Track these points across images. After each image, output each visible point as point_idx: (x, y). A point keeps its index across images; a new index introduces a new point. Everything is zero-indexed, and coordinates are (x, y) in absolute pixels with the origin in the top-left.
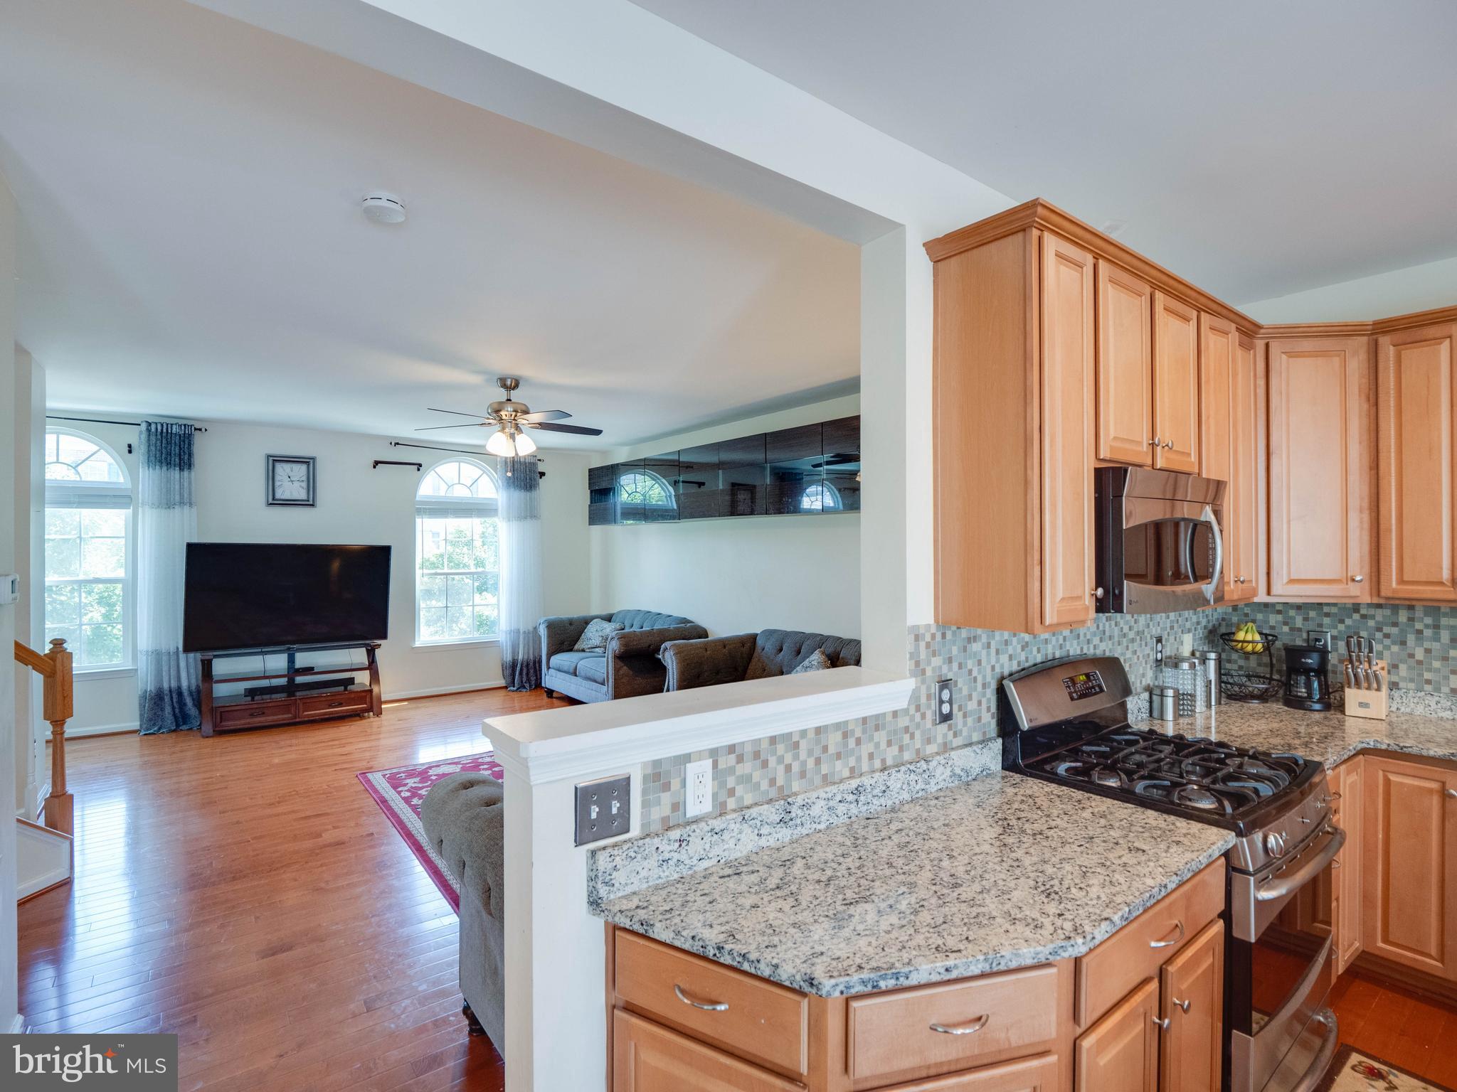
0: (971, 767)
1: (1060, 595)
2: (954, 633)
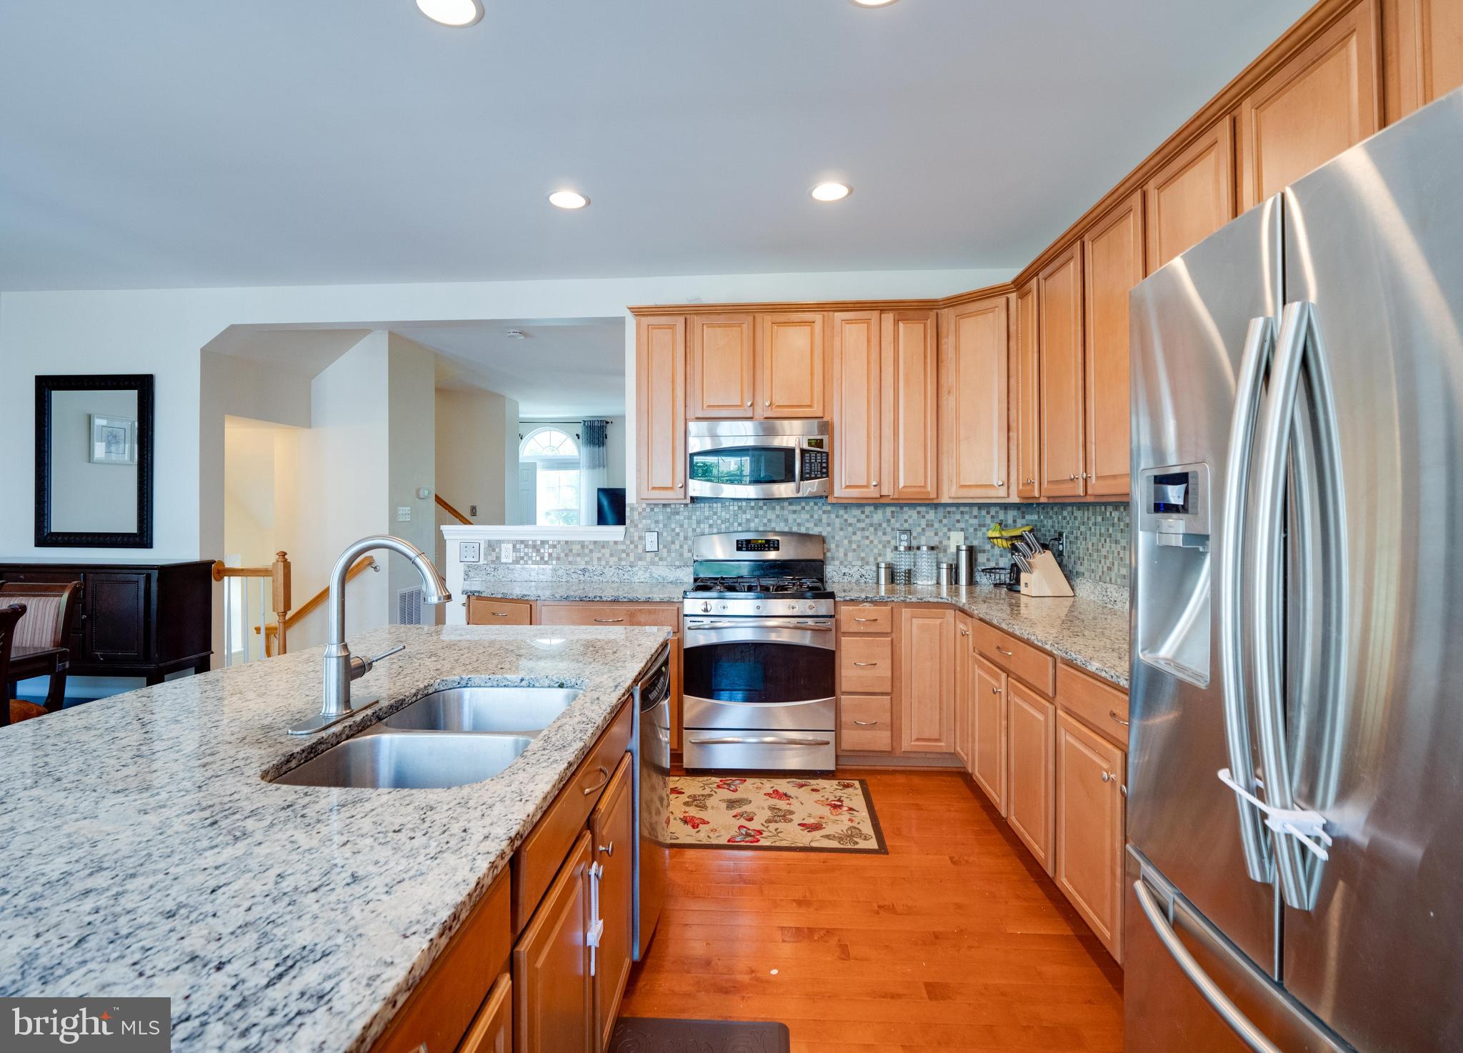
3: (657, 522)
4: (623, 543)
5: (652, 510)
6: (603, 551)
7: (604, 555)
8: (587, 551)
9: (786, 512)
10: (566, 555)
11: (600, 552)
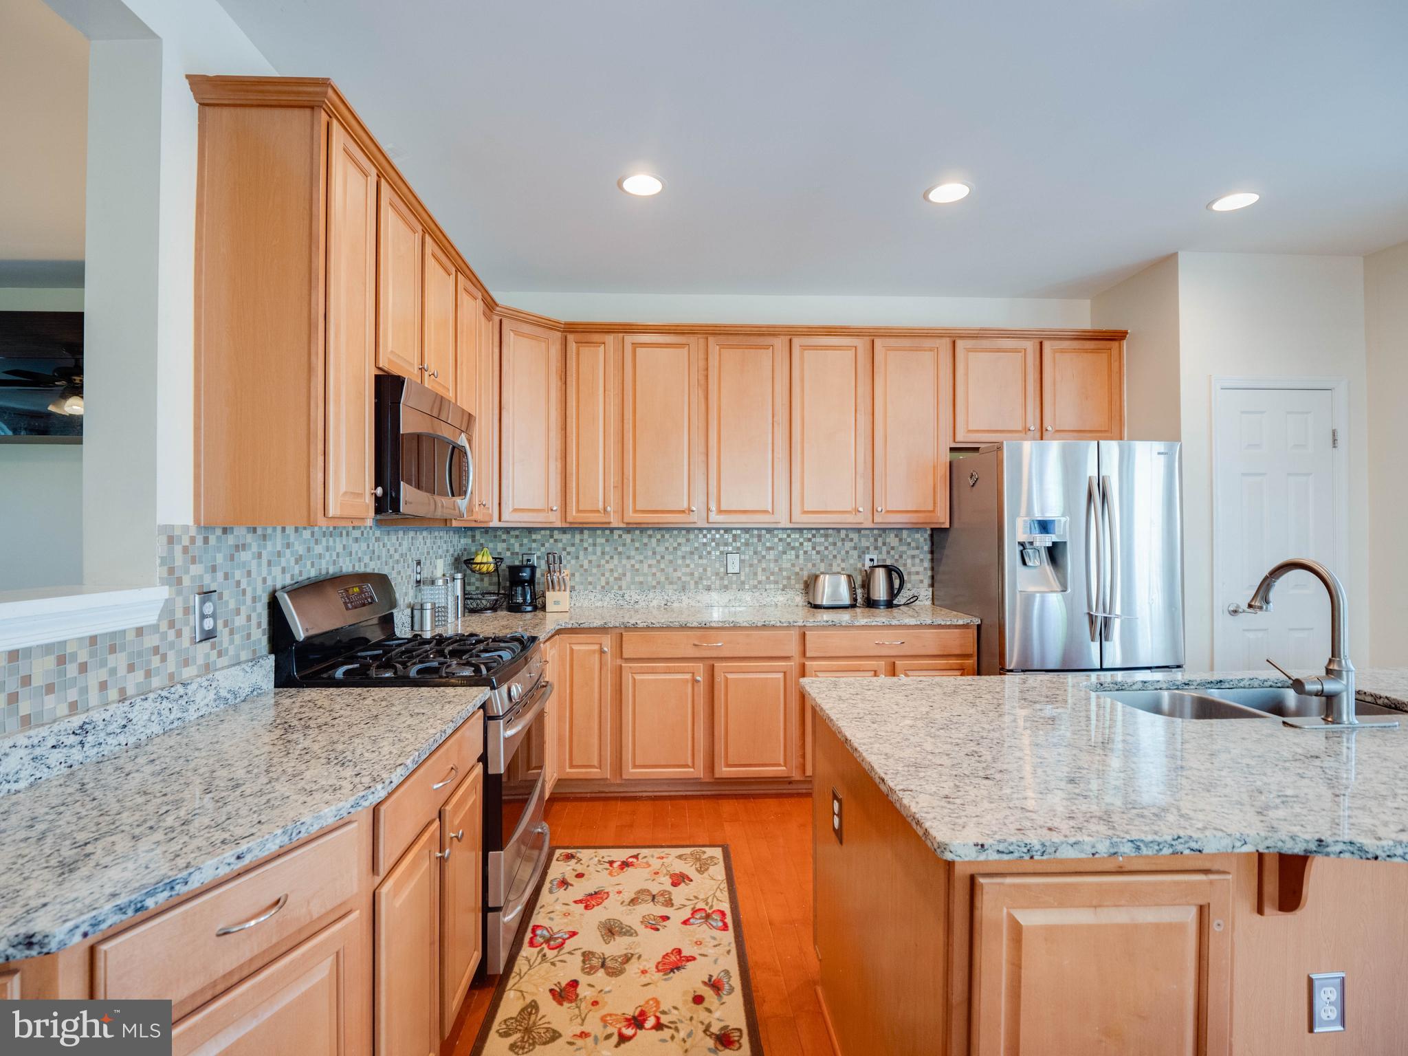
0: (240, 688)
1: (343, 489)
2: (219, 538)
3: (214, 569)
4: (155, 628)
11: (103, 664)
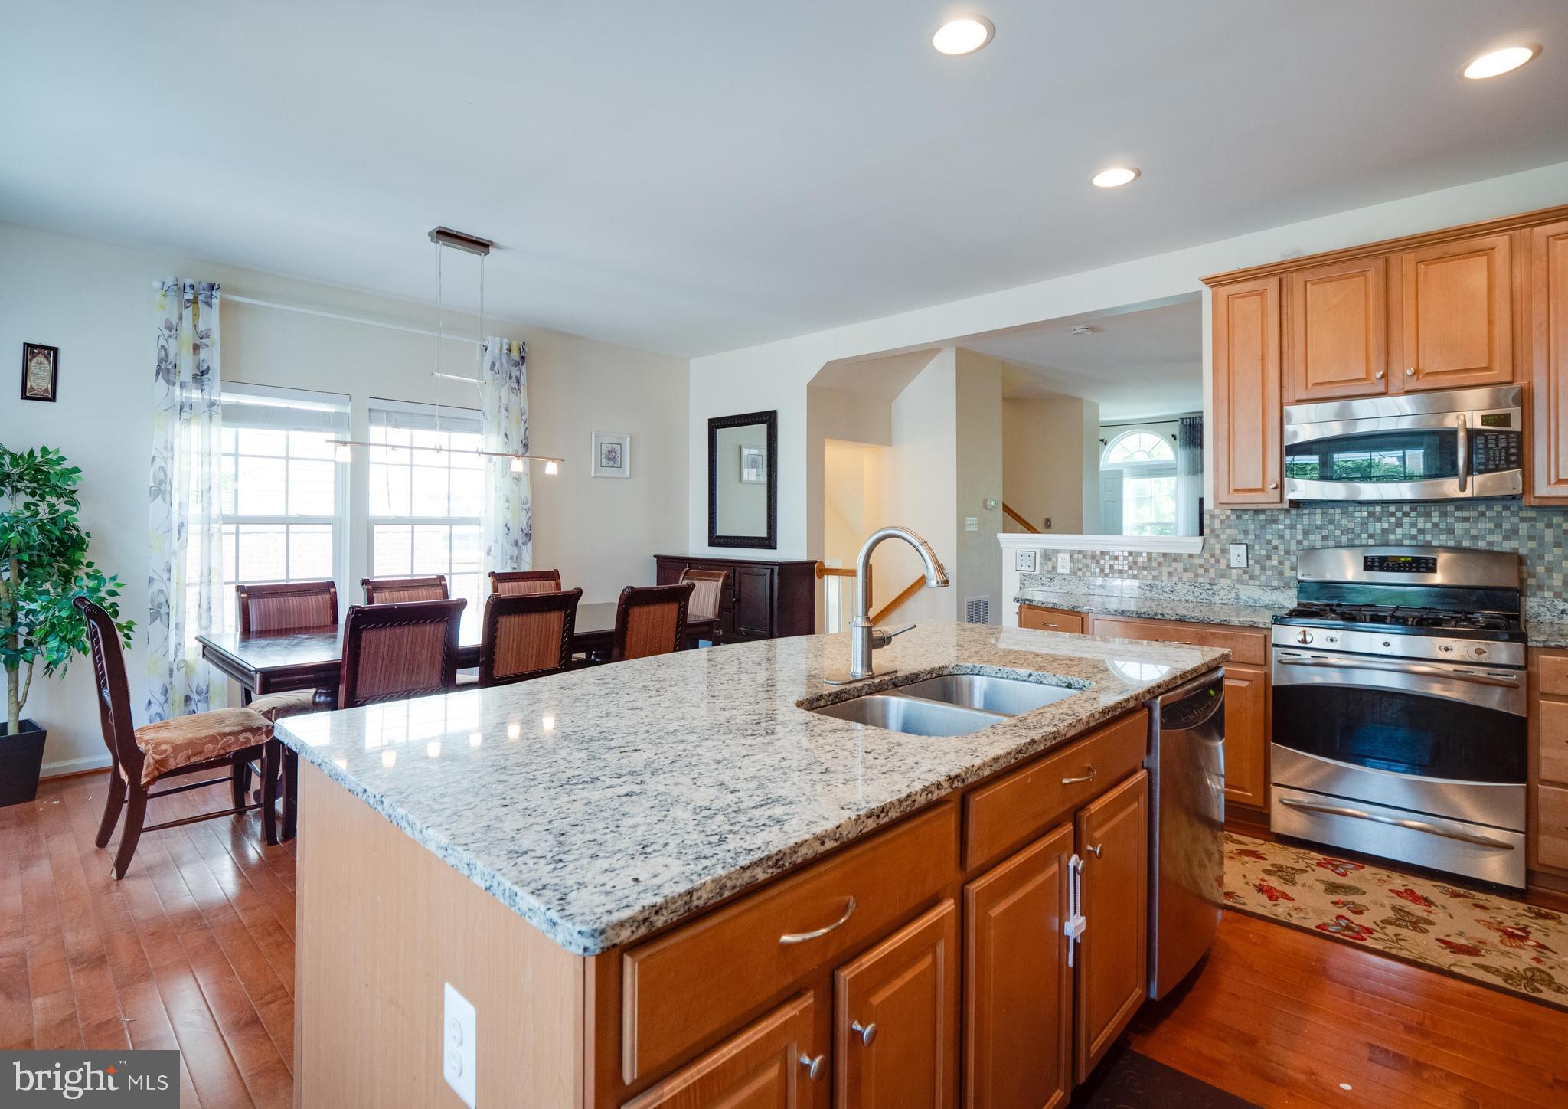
3: (1246, 532)
4: (1200, 556)
5: (1239, 517)
6: (1174, 565)
7: (1176, 569)
8: (1154, 564)
9: (1450, 520)
10: (1130, 568)
11: (1170, 566)
